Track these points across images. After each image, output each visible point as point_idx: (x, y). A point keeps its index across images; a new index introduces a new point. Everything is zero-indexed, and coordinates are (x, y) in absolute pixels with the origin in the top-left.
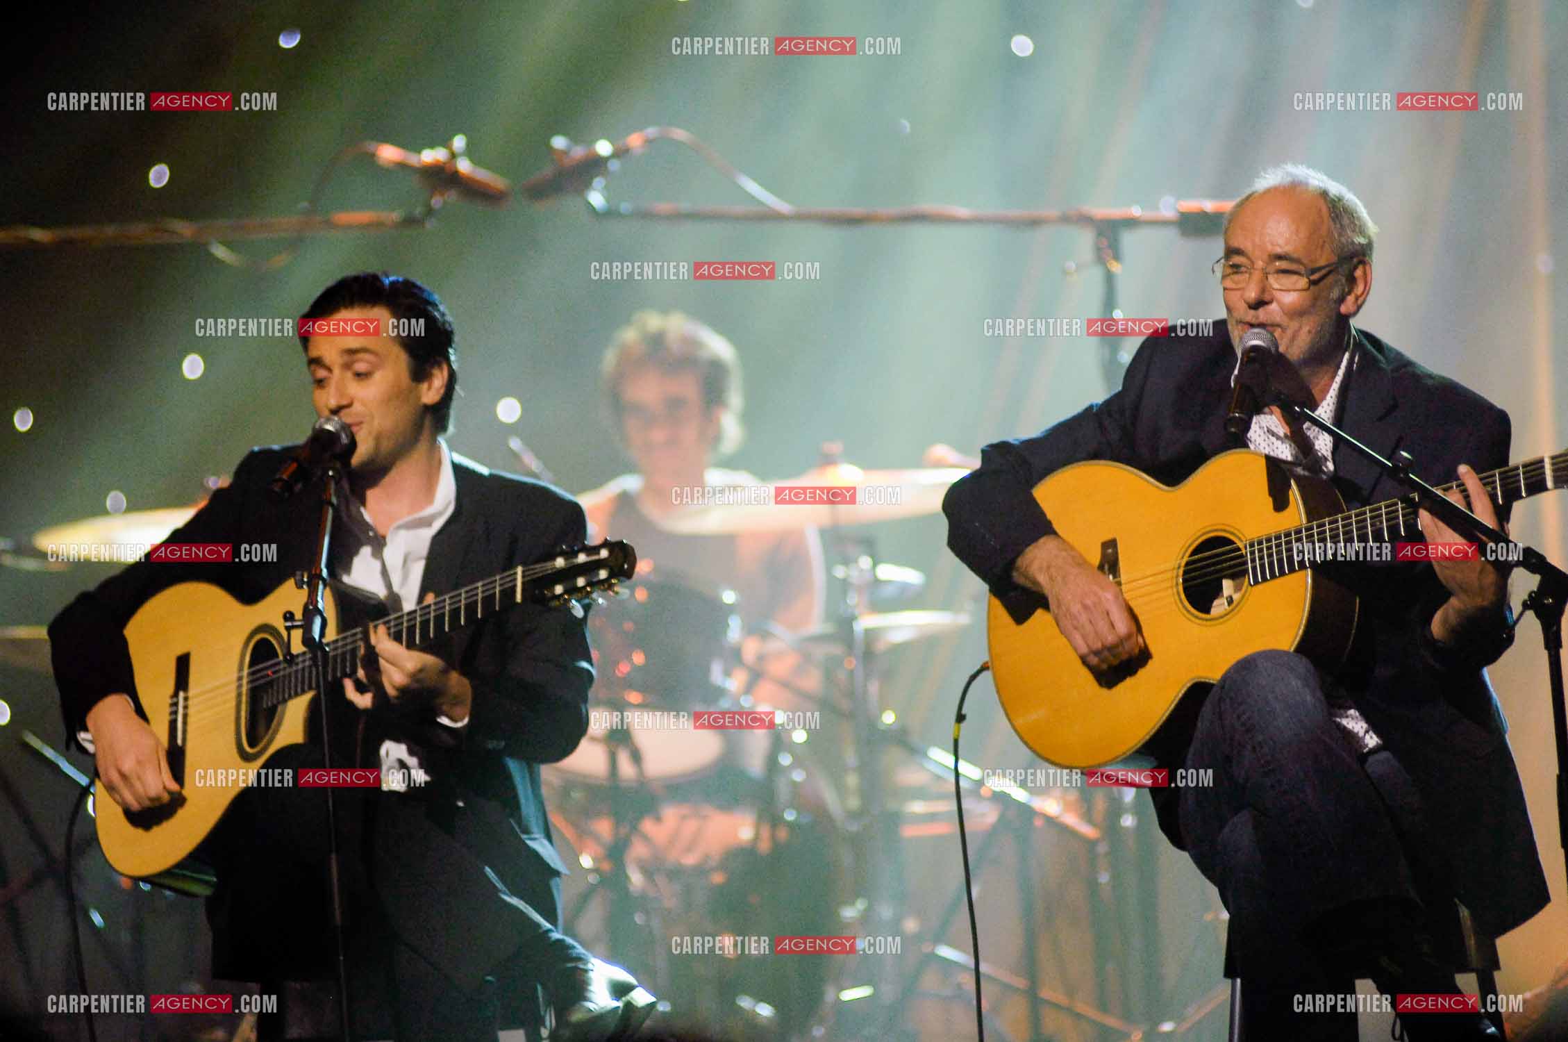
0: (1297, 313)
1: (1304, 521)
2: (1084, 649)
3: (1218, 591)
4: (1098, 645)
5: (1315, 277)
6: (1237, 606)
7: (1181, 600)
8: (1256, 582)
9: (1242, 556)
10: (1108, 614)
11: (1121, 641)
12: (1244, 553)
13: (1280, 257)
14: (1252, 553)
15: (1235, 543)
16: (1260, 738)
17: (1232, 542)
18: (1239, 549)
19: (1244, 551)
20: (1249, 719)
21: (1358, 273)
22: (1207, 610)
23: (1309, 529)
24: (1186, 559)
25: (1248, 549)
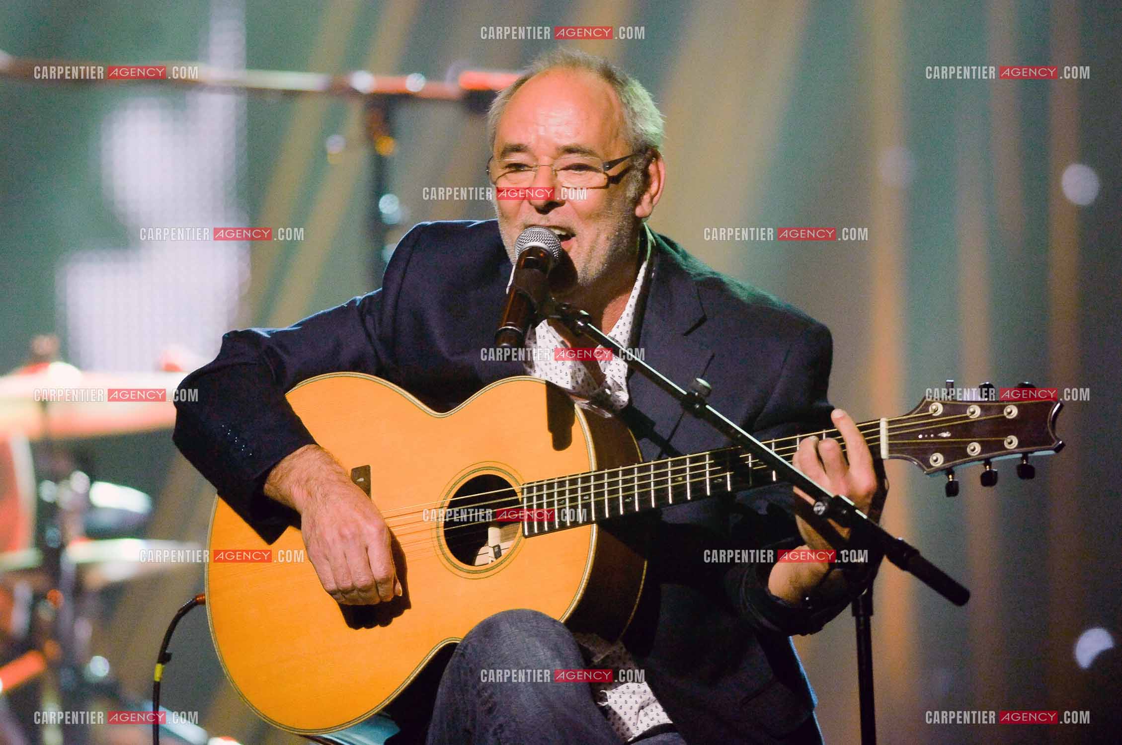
0: (592, 216)
1: (594, 468)
2: (332, 586)
3: (483, 540)
4: (348, 584)
5: (612, 172)
6: (504, 561)
7: (440, 545)
8: (532, 534)
9: (517, 502)
10: (367, 549)
11: (376, 584)
12: (520, 500)
13: (570, 150)
14: (530, 499)
15: (511, 486)
16: (501, 719)
17: (504, 484)
18: (513, 493)
19: (519, 496)
20: (490, 696)
21: (652, 168)
22: (471, 561)
23: (599, 477)
24: (450, 499)
25: (525, 495)
